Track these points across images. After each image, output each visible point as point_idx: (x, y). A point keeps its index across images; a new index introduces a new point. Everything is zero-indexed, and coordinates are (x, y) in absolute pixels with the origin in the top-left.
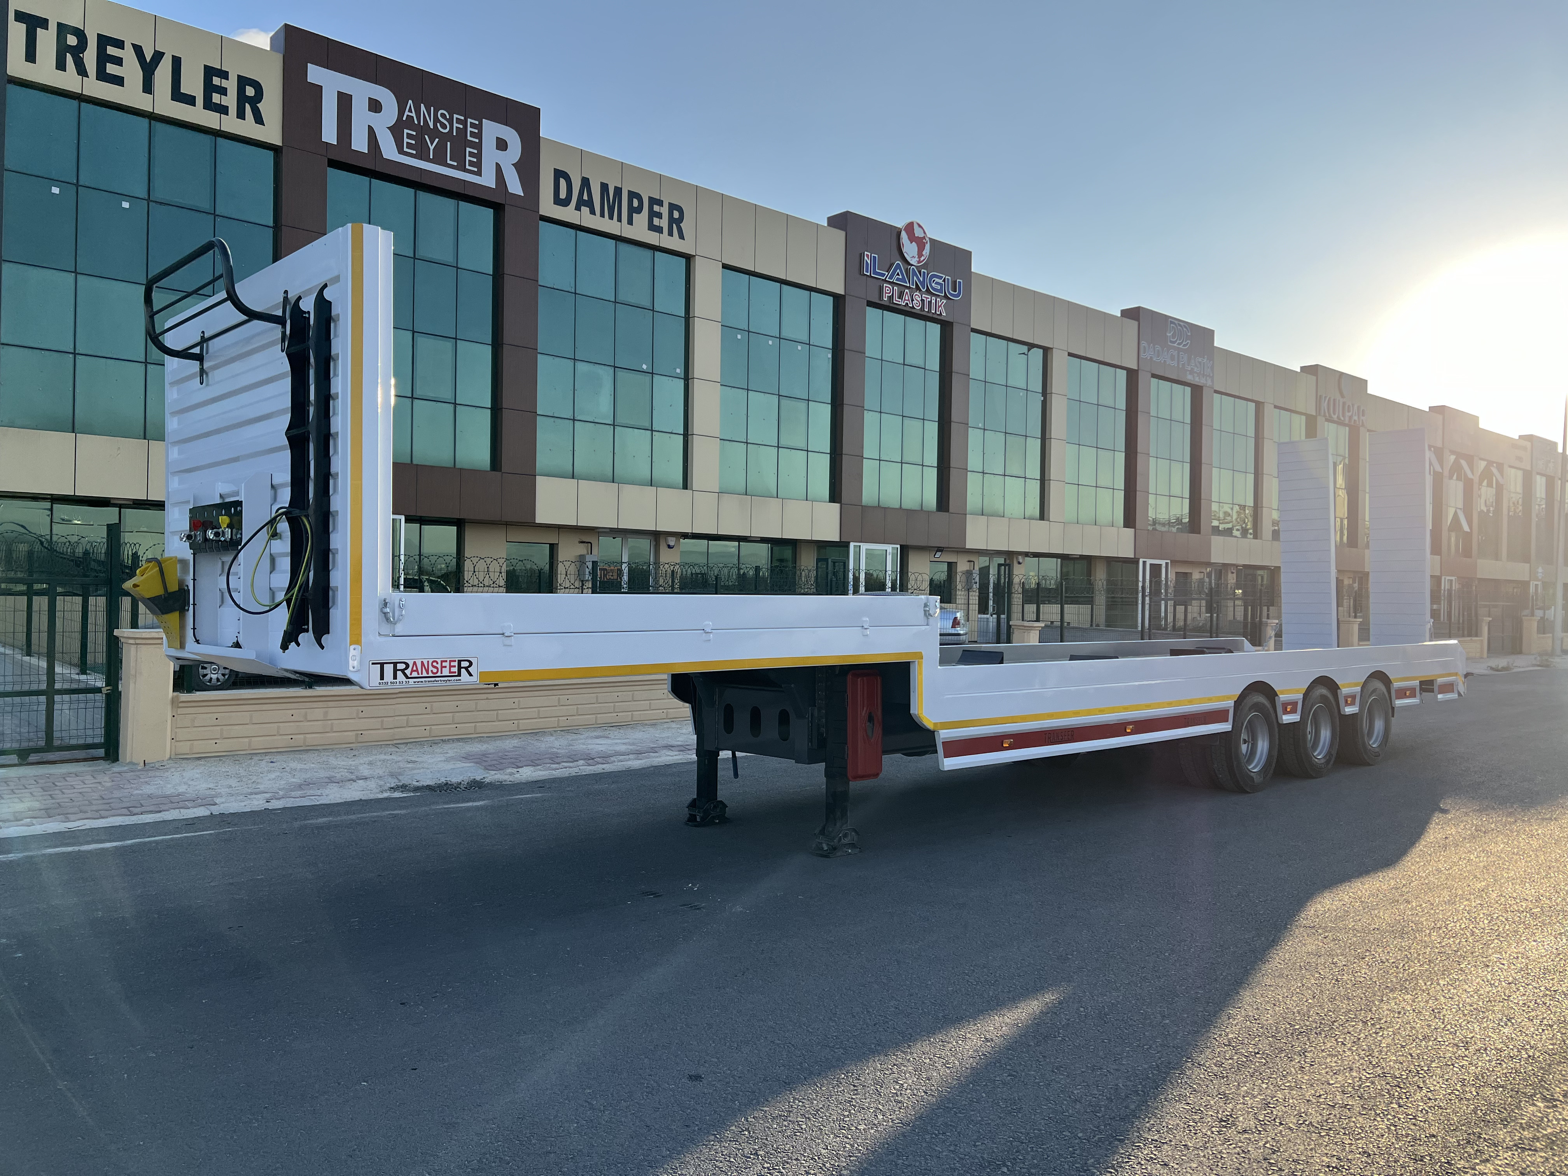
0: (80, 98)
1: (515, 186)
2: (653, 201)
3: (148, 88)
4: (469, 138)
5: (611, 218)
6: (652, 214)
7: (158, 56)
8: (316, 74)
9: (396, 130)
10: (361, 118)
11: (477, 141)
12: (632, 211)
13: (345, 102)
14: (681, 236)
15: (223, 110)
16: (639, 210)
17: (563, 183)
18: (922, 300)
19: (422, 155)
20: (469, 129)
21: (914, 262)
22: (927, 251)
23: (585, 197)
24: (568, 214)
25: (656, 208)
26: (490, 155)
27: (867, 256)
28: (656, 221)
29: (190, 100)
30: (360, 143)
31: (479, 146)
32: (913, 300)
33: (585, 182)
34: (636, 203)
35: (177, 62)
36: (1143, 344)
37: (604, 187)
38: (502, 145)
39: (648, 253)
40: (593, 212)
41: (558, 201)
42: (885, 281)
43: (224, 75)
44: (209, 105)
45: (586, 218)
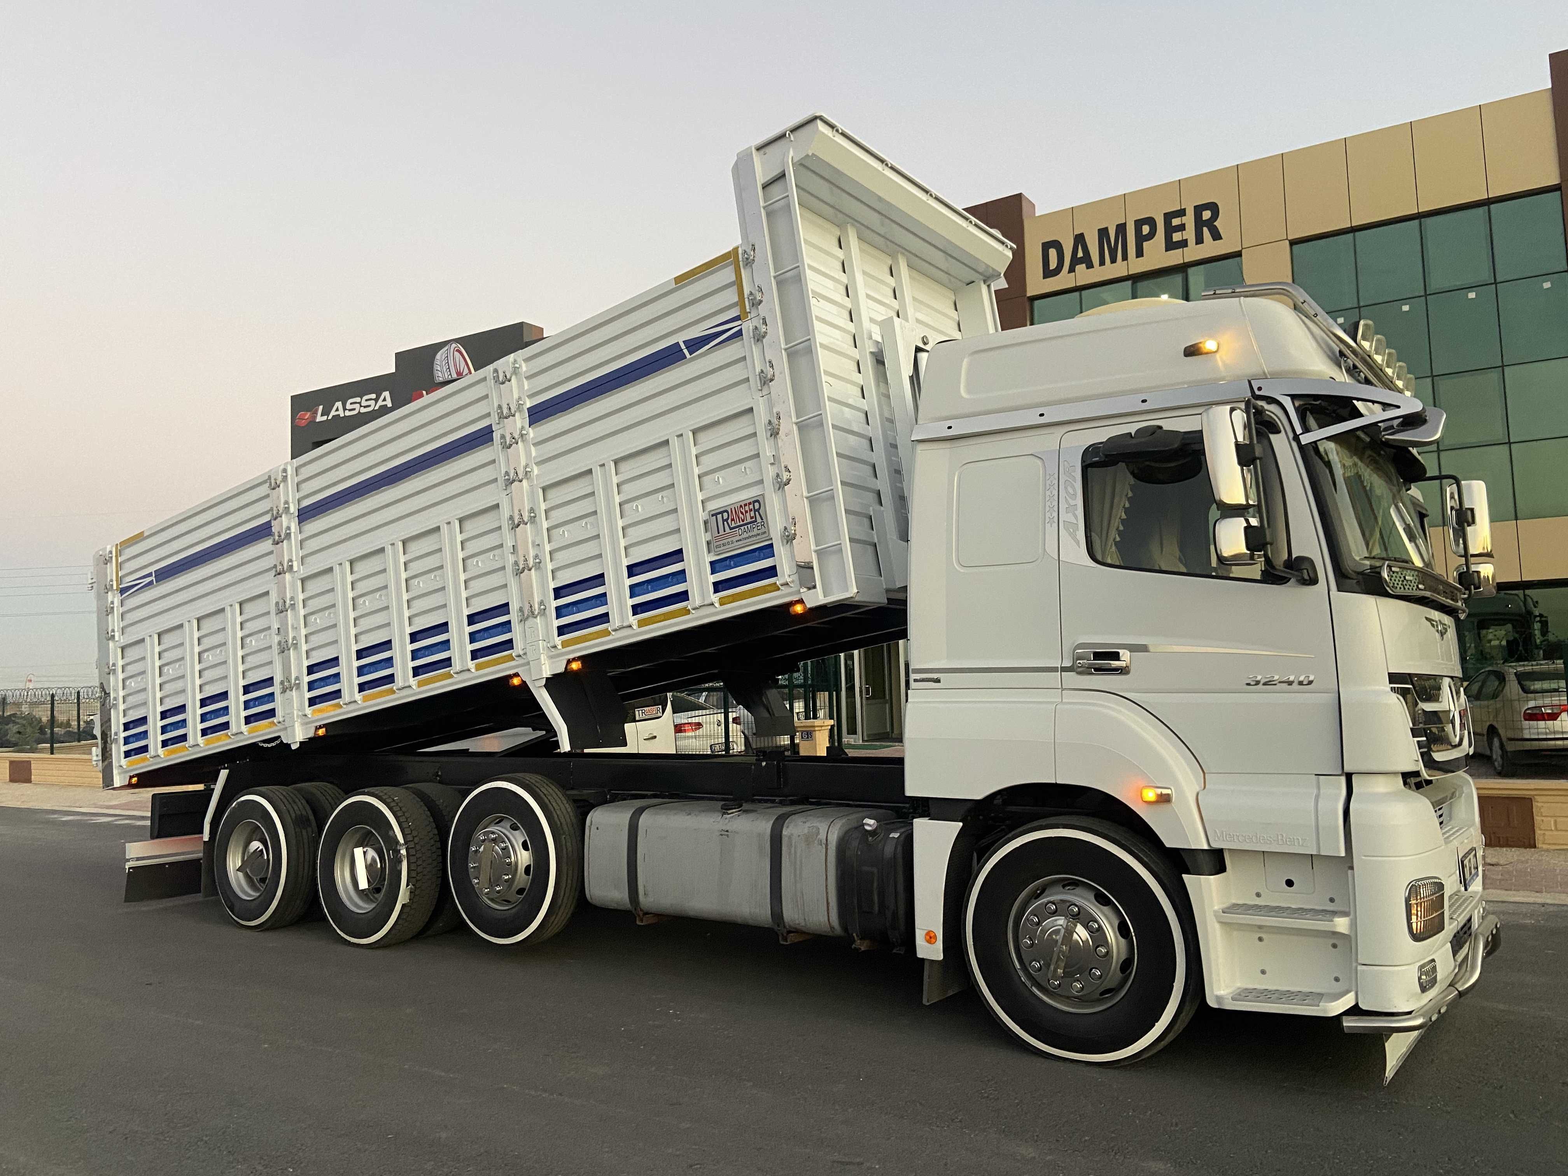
2: (1168, 217)
5: (1113, 260)
6: (1170, 230)
12: (1141, 239)
14: (1216, 236)
16: (1151, 235)
17: (1053, 253)
23: (1080, 254)
24: (1064, 280)
25: (1176, 222)
28: (1177, 237)
33: (1080, 239)
34: (1146, 229)
37: (1103, 233)
40: (1090, 266)
41: (1048, 273)
45: (1083, 275)
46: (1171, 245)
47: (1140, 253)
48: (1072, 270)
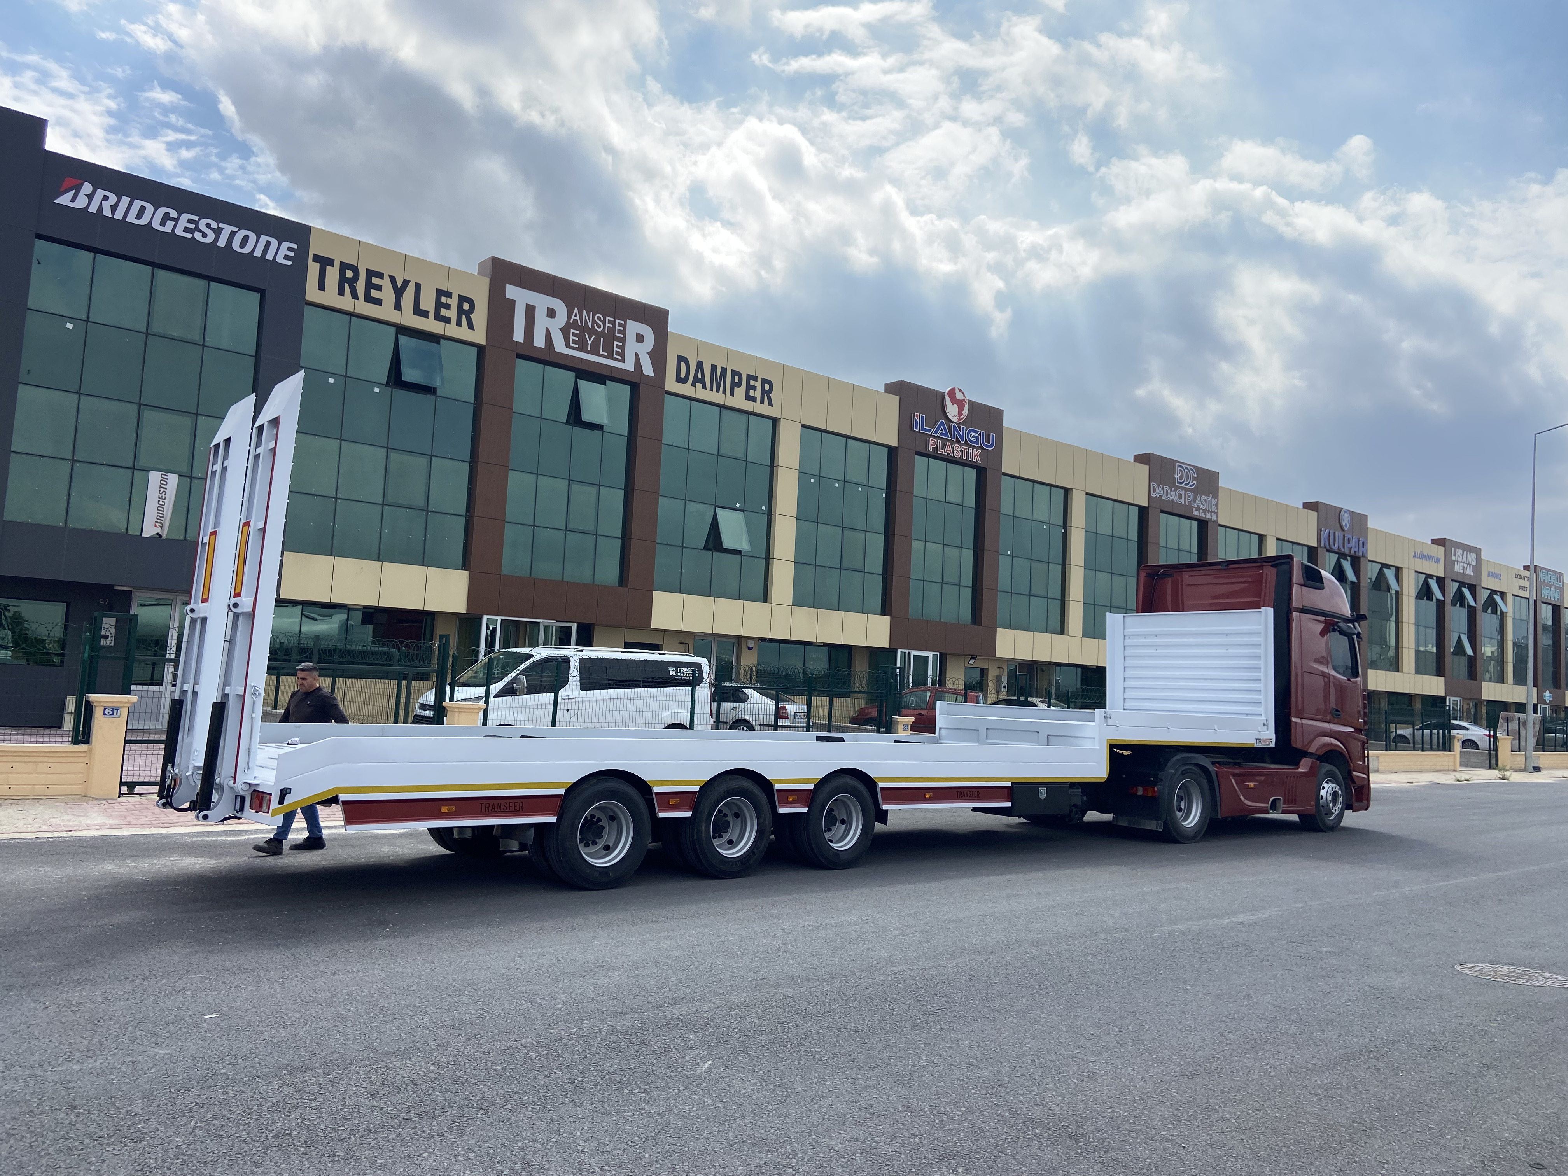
0: (351, 314)
1: (648, 370)
2: (750, 377)
3: (398, 306)
4: (617, 334)
5: (718, 391)
6: (749, 387)
7: (406, 283)
8: (512, 292)
9: (565, 331)
10: (541, 322)
11: (622, 336)
12: (734, 385)
13: (530, 311)
14: (770, 404)
15: (447, 320)
16: (739, 385)
17: (683, 365)
18: (962, 451)
19: (583, 348)
20: (617, 327)
21: (955, 420)
22: (966, 411)
23: (699, 376)
24: (686, 389)
25: (752, 383)
26: (632, 346)
27: (917, 415)
28: (752, 393)
29: (425, 314)
30: (539, 341)
31: (623, 340)
32: (953, 451)
33: (700, 365)
34: (737, 379)
35: (418, 286)
36: (1154, 484)
37: (714, 368)
38: (640, 339)
39: (745, 416)
41: (680, 380)
42: (931, 435)
43: (449, 295)
44: (438, 317)
45: (699, 392)
46: (749, 398)
47: (732, 394)
48: (694, 385)
